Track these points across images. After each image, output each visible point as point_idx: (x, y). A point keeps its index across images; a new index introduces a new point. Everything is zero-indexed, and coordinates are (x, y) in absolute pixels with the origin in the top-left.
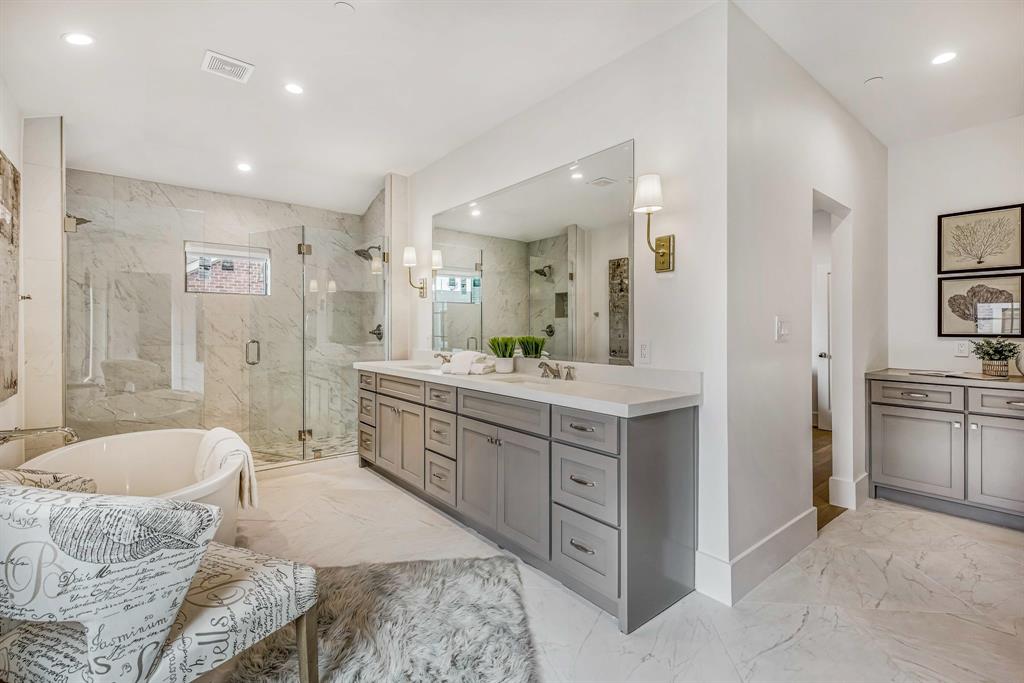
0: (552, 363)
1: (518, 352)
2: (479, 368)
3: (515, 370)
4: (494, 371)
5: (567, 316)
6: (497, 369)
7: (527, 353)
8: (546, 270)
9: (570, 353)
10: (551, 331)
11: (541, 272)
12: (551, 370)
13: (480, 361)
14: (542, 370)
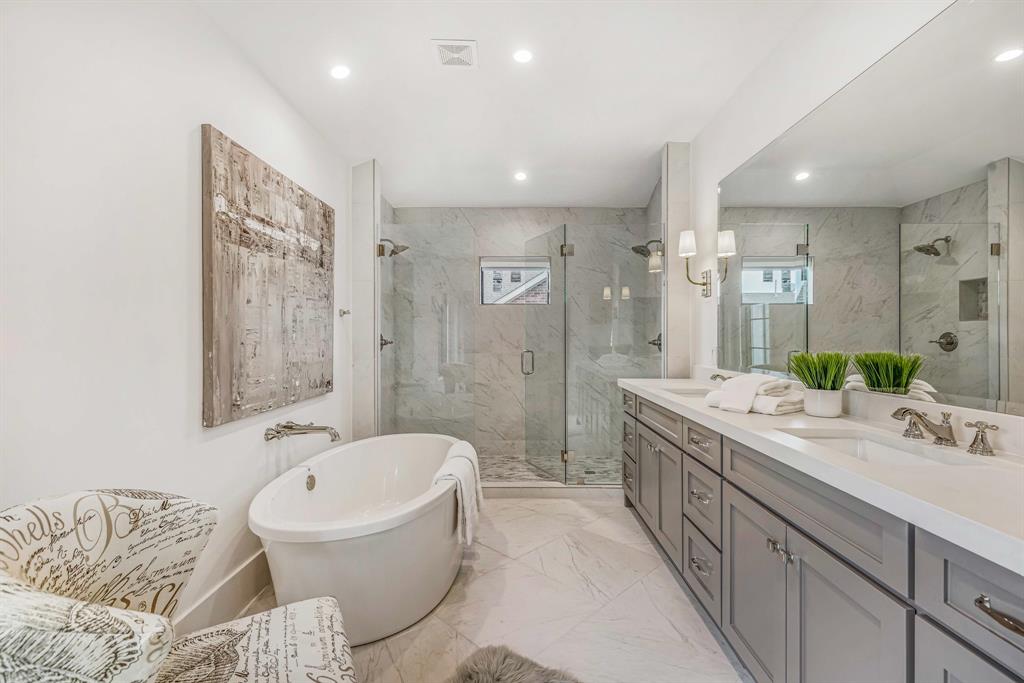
0: (934, 411)
1: (855, 380)
2: (769, 404)
3: (846, 412)
4: (802, 410)
5: (986, 318)
6: (808, 407)
7: (874, 384)
8: (939, 245)
9: (992, 391)
10: (949, 343)
11: (929, 250)
12: (929, 426)
13: (772, 391)
14: (904, 424)
